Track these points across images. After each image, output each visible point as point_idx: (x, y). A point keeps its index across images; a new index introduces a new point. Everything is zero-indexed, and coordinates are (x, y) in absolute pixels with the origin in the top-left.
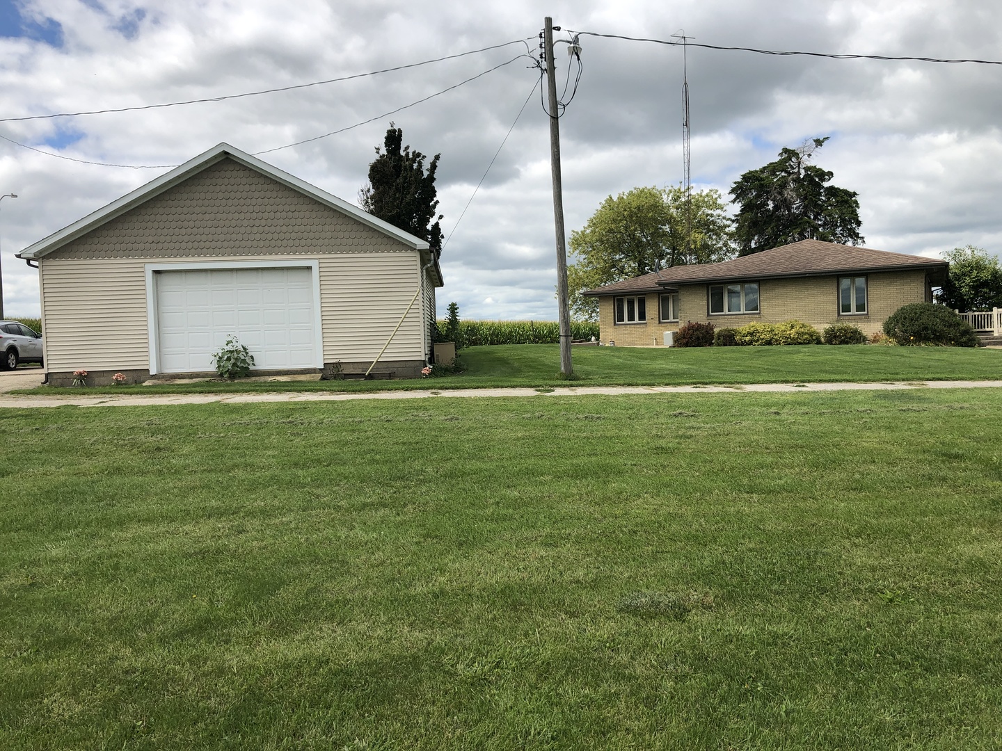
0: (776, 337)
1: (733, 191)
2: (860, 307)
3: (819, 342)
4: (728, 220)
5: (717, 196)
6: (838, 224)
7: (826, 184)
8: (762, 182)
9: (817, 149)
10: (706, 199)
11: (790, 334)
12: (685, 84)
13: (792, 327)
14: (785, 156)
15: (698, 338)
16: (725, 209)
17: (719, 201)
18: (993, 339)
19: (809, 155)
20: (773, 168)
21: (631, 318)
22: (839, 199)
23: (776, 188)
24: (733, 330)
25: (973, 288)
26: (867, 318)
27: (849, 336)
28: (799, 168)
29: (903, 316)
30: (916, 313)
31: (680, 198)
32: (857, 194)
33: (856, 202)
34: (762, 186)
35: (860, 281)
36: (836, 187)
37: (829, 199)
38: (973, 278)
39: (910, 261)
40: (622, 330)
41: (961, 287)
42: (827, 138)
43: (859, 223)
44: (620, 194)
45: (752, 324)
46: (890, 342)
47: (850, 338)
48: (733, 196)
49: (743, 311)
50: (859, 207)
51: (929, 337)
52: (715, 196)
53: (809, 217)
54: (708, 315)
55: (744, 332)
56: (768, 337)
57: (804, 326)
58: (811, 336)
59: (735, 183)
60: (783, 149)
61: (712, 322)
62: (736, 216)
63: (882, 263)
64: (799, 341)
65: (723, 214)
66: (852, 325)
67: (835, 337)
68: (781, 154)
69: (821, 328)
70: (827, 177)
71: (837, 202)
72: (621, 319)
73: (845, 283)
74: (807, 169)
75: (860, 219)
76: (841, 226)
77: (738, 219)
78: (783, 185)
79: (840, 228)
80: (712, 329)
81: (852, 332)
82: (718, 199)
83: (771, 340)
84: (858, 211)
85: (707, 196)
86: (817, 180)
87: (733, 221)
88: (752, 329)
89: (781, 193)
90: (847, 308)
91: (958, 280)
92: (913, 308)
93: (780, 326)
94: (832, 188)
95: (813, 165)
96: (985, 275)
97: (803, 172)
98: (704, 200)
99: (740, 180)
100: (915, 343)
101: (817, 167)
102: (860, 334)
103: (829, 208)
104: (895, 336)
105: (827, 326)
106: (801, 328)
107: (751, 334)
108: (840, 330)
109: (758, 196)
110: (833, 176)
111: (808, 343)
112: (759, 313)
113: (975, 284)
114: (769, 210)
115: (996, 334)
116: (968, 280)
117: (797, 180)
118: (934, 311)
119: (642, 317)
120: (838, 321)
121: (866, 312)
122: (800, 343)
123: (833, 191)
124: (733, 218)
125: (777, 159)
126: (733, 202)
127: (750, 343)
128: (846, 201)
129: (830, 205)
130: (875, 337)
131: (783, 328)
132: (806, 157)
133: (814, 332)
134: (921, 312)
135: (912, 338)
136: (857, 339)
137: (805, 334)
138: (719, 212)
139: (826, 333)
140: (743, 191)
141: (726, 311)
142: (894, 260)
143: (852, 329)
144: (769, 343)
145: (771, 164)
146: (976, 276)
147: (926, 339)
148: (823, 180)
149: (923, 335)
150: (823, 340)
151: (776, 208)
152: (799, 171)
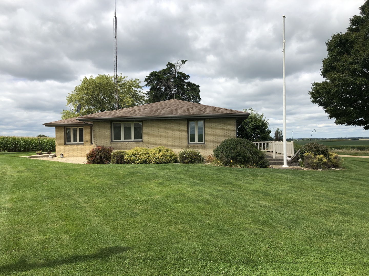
0: (150, 158)
1: (146, 80)
2: (201, 139)
3: (176, 161)
4: (144, 94)
5: (139, 82)
6: (192, 99)
7: (186, 81)
8: (159, 77)
9: (182, 65)
10: (134, 83)
11: (158, 156)
12: (115, 16)
13: (160, 151)
14: (169, 66)
15: (101, 157)
16: (142, 88)
17: (140, 85)
18: (273, 161)
19: (180, 67)
20: (164, 72)
21: (75, 140)
22: (192, 87)
23: (165, 80)
24: (123, 153)
25: (253, 129)
26: (204, 146)
27: (194, 158)
28: (175, 73)
29: (226, 146)
30: (233, 145)
31: (121, 81)
32: (199, 86)
33: (199, 89)
34: (158, 79)
35: (201, 123)
36: (191, 82)
37: (188, 87)
38: (253, 124)
39: (228, 112)
40: (68, 147)
41: (247, 129)
42: (187, 60)
43: (200, 99)
44: (90, 76)
45: (136, 148)
46: (218, 163)
47: (194, 159)
48: (146, 83)
49: (133, 139)
50: (200, 92)
51: (242, 161)
52: (138, 82)
53: (180, 95)
54: (112, 141)
55: (130, 154)
56: (144, 158)
57: (167, 151)
58: (171, 157)
59: (147, 76)
60: (168, 63)
61: (113, 146)
62: (148, 92)
63: (213, 113)
64: (164, 161)
65: (142, 91)
66: (195, 150)
67: (185, 158)
68: (167, 65)
69: (177, 151)
70: (187, 78)
71: (191, 89)
72: (69, 140)
73: (192, 124)
74: (179, 73)
75: (200, 97)
76: (192, 100)
77: (149, 94)
78: (168, 79)
79: (192, 101)
80: (111, 151)
81: (195, 156)
82: (139, 83)
83: (146, 160)
84: (200, 93)
85: (134, 81)
86: (183, 79)
87: (146, 94)
88: (135, 152)
89: (167, 83)
90: (193, 139)
91: (245, 125)
92: (231, 141)
93: (153, 151)
94: (189, 82)
95: (181, 72)
96: (258, 123)
97: (177, 74)
98: (133, 84)
99: (149, 75)
100: (234, 165)
101: (183, 73)
102: (200, 156)
103: (188, 91)
104: (221, 159)
105: (181, 151)
106: (165, 152)
107: (134, 156)
108: (188, 154)
109: (157, 84)
110: (189, 78)
111: (169, 162)
112: (142, 141)
113: (254, 127)
114: (162, 91)
115: (274, 158)
116: (250, 125)
117: (174, 77)
118: (244, 144)
119: (81, 140)
120: (188, 147)
121: (203, 142)
122: (164, 163)
123: (189, 84)
124: (146, 93)
125: (165, 67)
126: (146, 85)
127: (133, 162)
128: (195, 89)
129: (188, 90)
130: (209, 158)
131: (154, 152)
132: (178, 68)
133: (173, 155)
134: (237, 145)
135: (231, 161)
136: (199, 160)
137: (167, 156)
138: (139, 89)
139: (180, 155)
140: (151, 81)
141: (122, 139)
142: (219, 111)
143: (196, 153)
144: (145, 162)
145: (163, 70)
146: (254, 123)
147: (240, 162)
148: (185, 79)
149: (238, 160)
150: (178, 159)
151: (166, 90)
152: (175, 74)
